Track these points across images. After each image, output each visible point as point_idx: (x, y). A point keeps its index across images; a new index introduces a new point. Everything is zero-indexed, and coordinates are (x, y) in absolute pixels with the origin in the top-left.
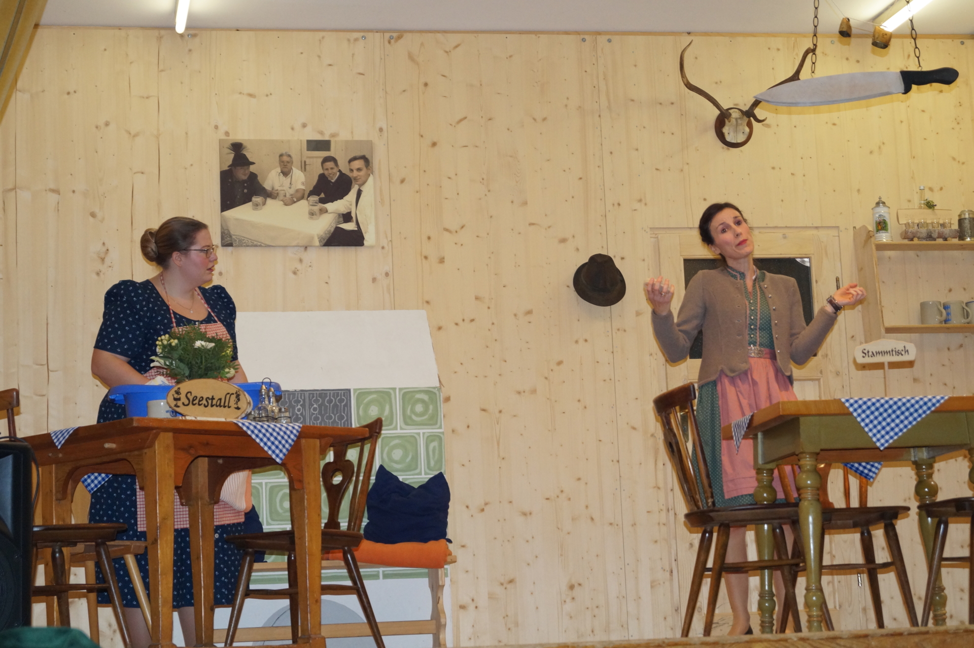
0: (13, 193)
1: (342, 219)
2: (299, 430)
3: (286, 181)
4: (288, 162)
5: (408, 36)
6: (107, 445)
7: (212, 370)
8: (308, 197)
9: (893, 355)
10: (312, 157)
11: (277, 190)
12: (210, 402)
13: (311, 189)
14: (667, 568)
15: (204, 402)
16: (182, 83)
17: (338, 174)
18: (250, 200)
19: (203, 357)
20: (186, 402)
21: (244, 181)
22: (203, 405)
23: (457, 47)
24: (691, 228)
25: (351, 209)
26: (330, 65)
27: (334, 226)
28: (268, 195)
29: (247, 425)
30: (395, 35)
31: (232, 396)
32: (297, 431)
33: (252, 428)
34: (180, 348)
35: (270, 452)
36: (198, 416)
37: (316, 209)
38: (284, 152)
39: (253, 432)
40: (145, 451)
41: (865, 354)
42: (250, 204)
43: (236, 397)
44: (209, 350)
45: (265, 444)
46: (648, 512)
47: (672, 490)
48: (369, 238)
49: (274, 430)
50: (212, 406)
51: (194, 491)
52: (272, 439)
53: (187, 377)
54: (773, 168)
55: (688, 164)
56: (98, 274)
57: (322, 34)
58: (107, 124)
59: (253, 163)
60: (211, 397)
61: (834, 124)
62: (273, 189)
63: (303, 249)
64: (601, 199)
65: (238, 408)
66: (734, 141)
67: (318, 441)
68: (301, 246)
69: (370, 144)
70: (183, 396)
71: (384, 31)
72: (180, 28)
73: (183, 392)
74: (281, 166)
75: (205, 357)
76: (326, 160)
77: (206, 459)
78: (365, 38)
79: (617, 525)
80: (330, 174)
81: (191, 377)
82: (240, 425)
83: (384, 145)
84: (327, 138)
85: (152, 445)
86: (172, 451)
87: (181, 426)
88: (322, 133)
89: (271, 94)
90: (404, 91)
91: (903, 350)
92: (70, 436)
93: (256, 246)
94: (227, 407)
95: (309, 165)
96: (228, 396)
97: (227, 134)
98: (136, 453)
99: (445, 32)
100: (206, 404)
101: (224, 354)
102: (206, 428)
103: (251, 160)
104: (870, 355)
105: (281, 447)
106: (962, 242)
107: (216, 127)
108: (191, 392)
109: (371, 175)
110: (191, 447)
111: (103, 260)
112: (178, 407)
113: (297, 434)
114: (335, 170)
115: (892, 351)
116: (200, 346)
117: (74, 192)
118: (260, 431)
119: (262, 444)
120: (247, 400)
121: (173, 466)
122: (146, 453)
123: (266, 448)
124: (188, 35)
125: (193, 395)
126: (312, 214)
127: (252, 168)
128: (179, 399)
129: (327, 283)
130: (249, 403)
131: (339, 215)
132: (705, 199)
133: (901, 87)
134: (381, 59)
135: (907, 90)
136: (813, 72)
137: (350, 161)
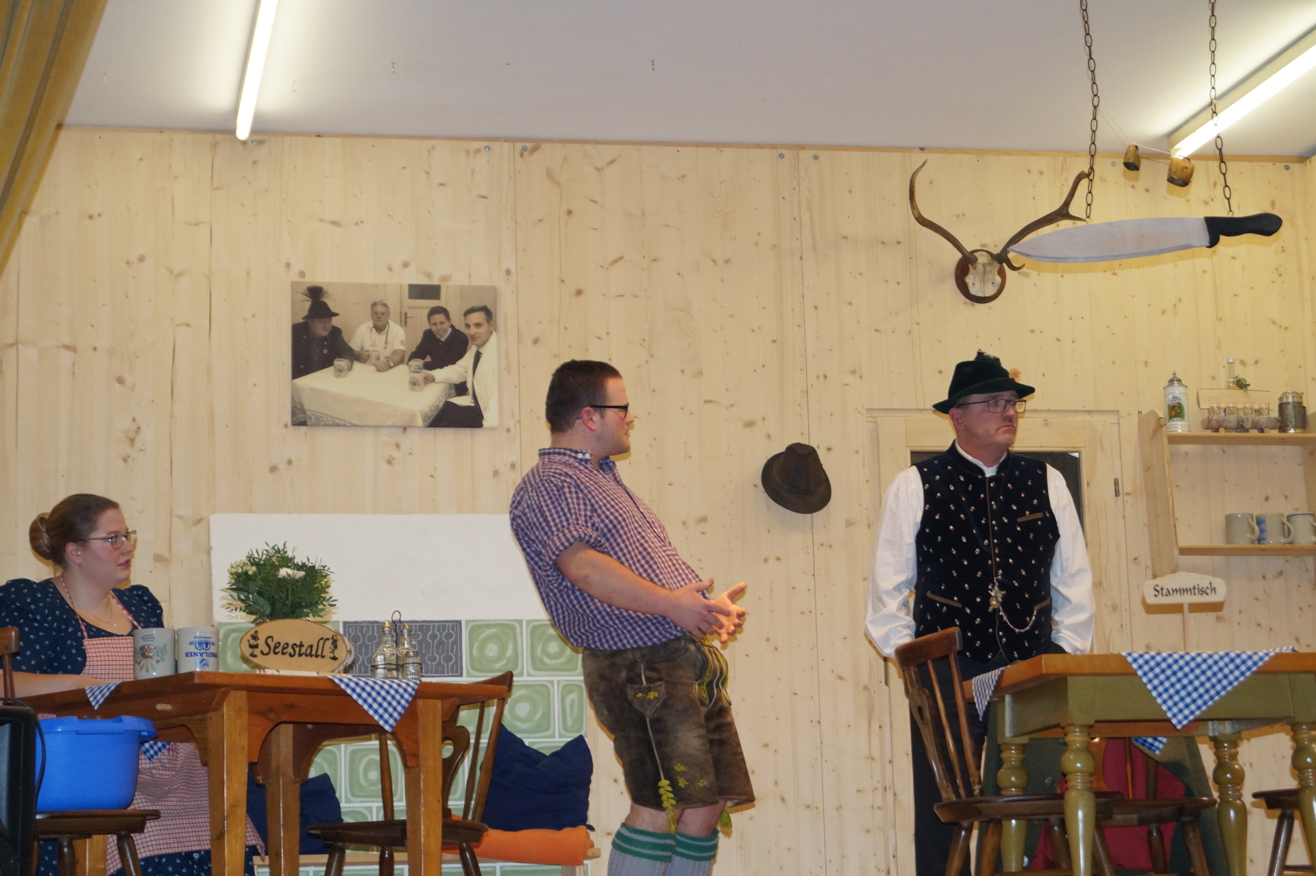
0: (14, 349)
1: (453, 391)
2: (416, 687)
3: (380, 339)
4: (383, 314)
5: (546, 147)
6: (159, 707)
7: (301, 607)
8: (410, 359)
9: (1195, 594)
10: (416, 308)
11: (368, 351)
12: (297, 649)
13: (414, 349)
14: (883, 868)
15: (290, 650)
16: (243, 205)
17: (450, 330)
18: (331, 364)
19: (290, 589)
20: (266, 650)
21: (325, 339)
22: (288, 654)
23: (612, 162)
24: (921, 410)
25: (466, 378)
26: (442, 184)
27: (444, 400)
28: (356, 357)
29: (344, 680)
30: (529, 145)
31: (327, 642)
32: (413, 689)
33: (352, 685)
34: (259, 577)
35: (376, 717)
36: (281, 668)
37: (419, 377)
38: (378, 300)
39: (354, 690)
40: (211, 714)
41: (1158, 591)
42: (331, 369)
43: (333, 644)
44: (297, 581)
45: (370, 706)
46: (858, 791)
47: (890, 762)
48: (490, 417)
49: (382, 687)
50: (300, 655)
51: (273, 764)
52: (379, 699)
53: (267, 616)
54: (1032, 331)
55: (918, 324)
56: (125, 460)
57: (430, 143)
58: (142, 259)
59: (336, 315)
60: (298, 643)
61: (1115, 274)
62: (362, 349)
63: (401, 430)
64: (801, 370)
65: (335, 658)
66: (980, 294)
67: (439, 703)
68: (397, 427)
69: (493, 291)
70: (261, 642)
71: (513, 140)
72: (243, 132)
73: (262, 638)
74: (373, 319)
75: (293, 590)
76: (434, 311)
77: (291, 725)
78: (489, 149)
79: (817, 808)
80: (439, 330)
81: (273, 616)
82: (337, 681)
83: (512, 292)
84: (435, 282)
85: (219, 707)
86: (245, 716)
87: (258, 683)
88: (429, 275)
89: (362, 222)
90: (540, 220)
91: (1208, 588)
92: (112, 693)
93: (338, 425)
94: (320, 657)
95: (412, 317)
96: (322, 642)
97: (302, 274)
98: (198, 717)
99: (596, 142)
100: (292, 653)
101: (316, 585)
102: (291, 685)
103: (333, 310)
104: (1164, 594)
105: (390, 710)
106: (1283, 435)
107: (288, 265)
108: (272, 637)
109: (494, 332)
110: (271, 710)
111: (132, 441)
112: (255, 656)
113: (413, 693)
114: (446, 325)
115: (1194, 588)
116: (286, 576)
117: (95, 349)
118: (363, 689)
119: (366, 707)
120: (346, 647)
121: (246, 736)
122: (211, 718)
123: (371, 712)
124: (253, 142)
125: (276, 640)
126: (414, 384)
127: (335, 321)
128: (256, 646)
129: (432, 476)
130: (350, 652)
131: (450, 385)
132: (940, 372)
133: (1205, 238)
134: (510, 177)
135: (1213, 242)
136: (1089, 205)
137: (467, 313)
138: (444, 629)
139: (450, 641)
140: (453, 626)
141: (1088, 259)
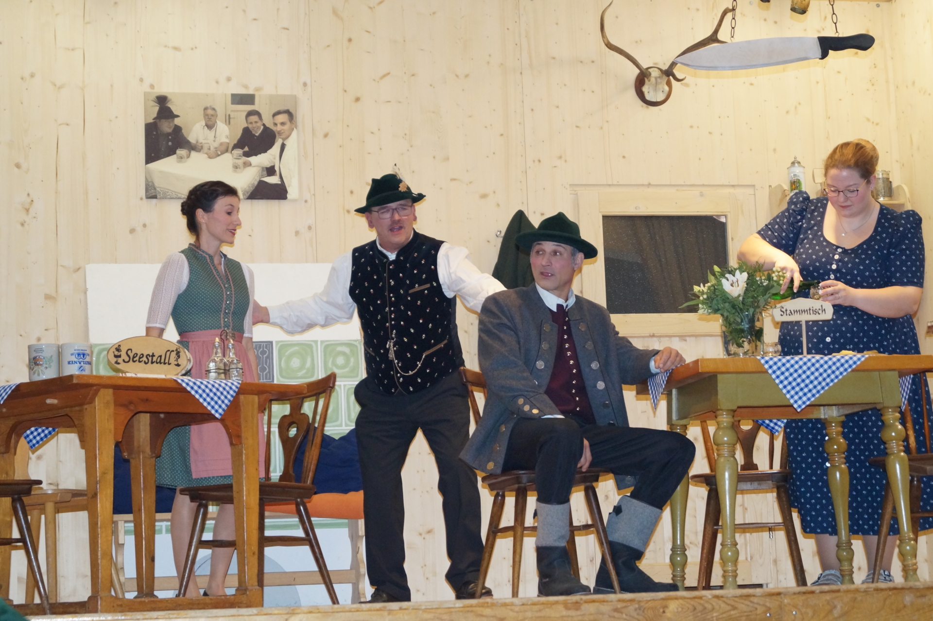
1: (265, 173)
2: (239, 386)
3: (210, 134)
4: (212, 115)
6: (49, 401)
8: (233, 149)
9: (810, 314)
10: (237, 111)
11: (201, 143)
12: (150, 359)
13: (236, 142)
15: (144, 359)
16: (107, 35)
17: (262, 127)
18: (174, 153)
20: (127, 359)
21: (169, 134)
22: (143, 362)
23: (381, 3)
24: (610, 185)
25: (274, 163)
26: (255, 19)
27: (258, 180)
28: (193, 148)
29: (186, 382)
31: (172, 353)
32: (237, 387)
33: (191, 384)
35: (209, 408)
36: (139, 373)
38: (208, 106)
39: (192, 388)
40: (86, 407)
41: (784, 312)
42: (174, 156)
43: (177, 354)
45: (205, 400)
48: (292, 193)
49: (213, 386)
50: (152, 363)
51: (136, 444)
52: (211, 395)
54: (691, 127)
55: (607, 122)
56: (22, 225)
58: (32, 76)
59: (178, 116)
60: (151, 354)
61: (752, 84)
62: (197, 142)
64: (522, 156)
65: (178, 365)
66: (654, 100)
67: (256, 398)
69: (294, 99)
70: (123, 353)
73: (123, 349)
74: (205, 119)
76: (250, 113)
77: (148, 414)
80: (254, 128)
82: (180, 381)
83: (308, 99)
84: (251, 92)
85: (92, 401)
86: (112, 406)
87: (121, 383)
88: (246, 87)
89: (196, 48)
90: (328, 46)
91: (820, 309)
92: (13, 391)
94: (167, 364)
95: (234, 118)
96: (168, 353)
97: (152, 86)
98: (77, 408)
100: (147, 361)
102: (145, 384)
103: (175, 113)
104: (788, 314)
105: (220, 402)
107: (141, 80)
108: (131, 350)
109: (295, 129)
110: (131, 403)
111: (27, 210)
112: (119, 364)
113: (237, 390)
114: (260, 124)
115: (810, 310)
118: (199, 387)
119: (201, 400)
120: (187, 357)
121: (113, 422)
122: (86, 409)
123: (205, 404)
125: (134, 352)
126: (236, 167)
127: (177, 121)
128: (120, 356)
129: (250, 236)
131: (263, 168)
132: (624, 157)
133: (818, 52)
134: (306, 14)
135: (824, 55)
136: (733, 28)
137: (274, 115)
138: (260, 348)
139: (265, 356)
140: (266, 345)
141: (732, 68)
